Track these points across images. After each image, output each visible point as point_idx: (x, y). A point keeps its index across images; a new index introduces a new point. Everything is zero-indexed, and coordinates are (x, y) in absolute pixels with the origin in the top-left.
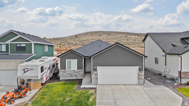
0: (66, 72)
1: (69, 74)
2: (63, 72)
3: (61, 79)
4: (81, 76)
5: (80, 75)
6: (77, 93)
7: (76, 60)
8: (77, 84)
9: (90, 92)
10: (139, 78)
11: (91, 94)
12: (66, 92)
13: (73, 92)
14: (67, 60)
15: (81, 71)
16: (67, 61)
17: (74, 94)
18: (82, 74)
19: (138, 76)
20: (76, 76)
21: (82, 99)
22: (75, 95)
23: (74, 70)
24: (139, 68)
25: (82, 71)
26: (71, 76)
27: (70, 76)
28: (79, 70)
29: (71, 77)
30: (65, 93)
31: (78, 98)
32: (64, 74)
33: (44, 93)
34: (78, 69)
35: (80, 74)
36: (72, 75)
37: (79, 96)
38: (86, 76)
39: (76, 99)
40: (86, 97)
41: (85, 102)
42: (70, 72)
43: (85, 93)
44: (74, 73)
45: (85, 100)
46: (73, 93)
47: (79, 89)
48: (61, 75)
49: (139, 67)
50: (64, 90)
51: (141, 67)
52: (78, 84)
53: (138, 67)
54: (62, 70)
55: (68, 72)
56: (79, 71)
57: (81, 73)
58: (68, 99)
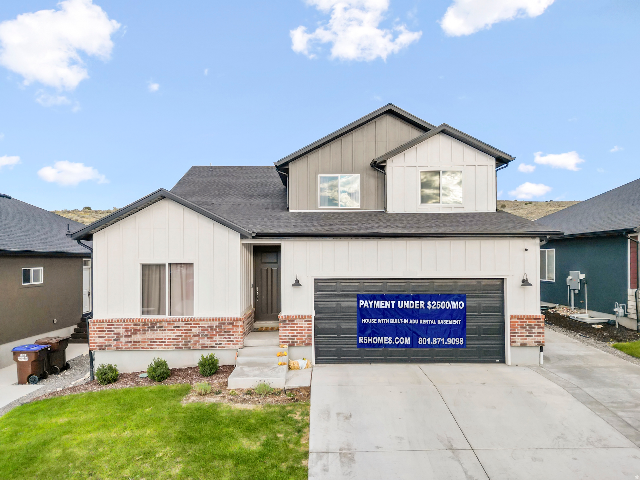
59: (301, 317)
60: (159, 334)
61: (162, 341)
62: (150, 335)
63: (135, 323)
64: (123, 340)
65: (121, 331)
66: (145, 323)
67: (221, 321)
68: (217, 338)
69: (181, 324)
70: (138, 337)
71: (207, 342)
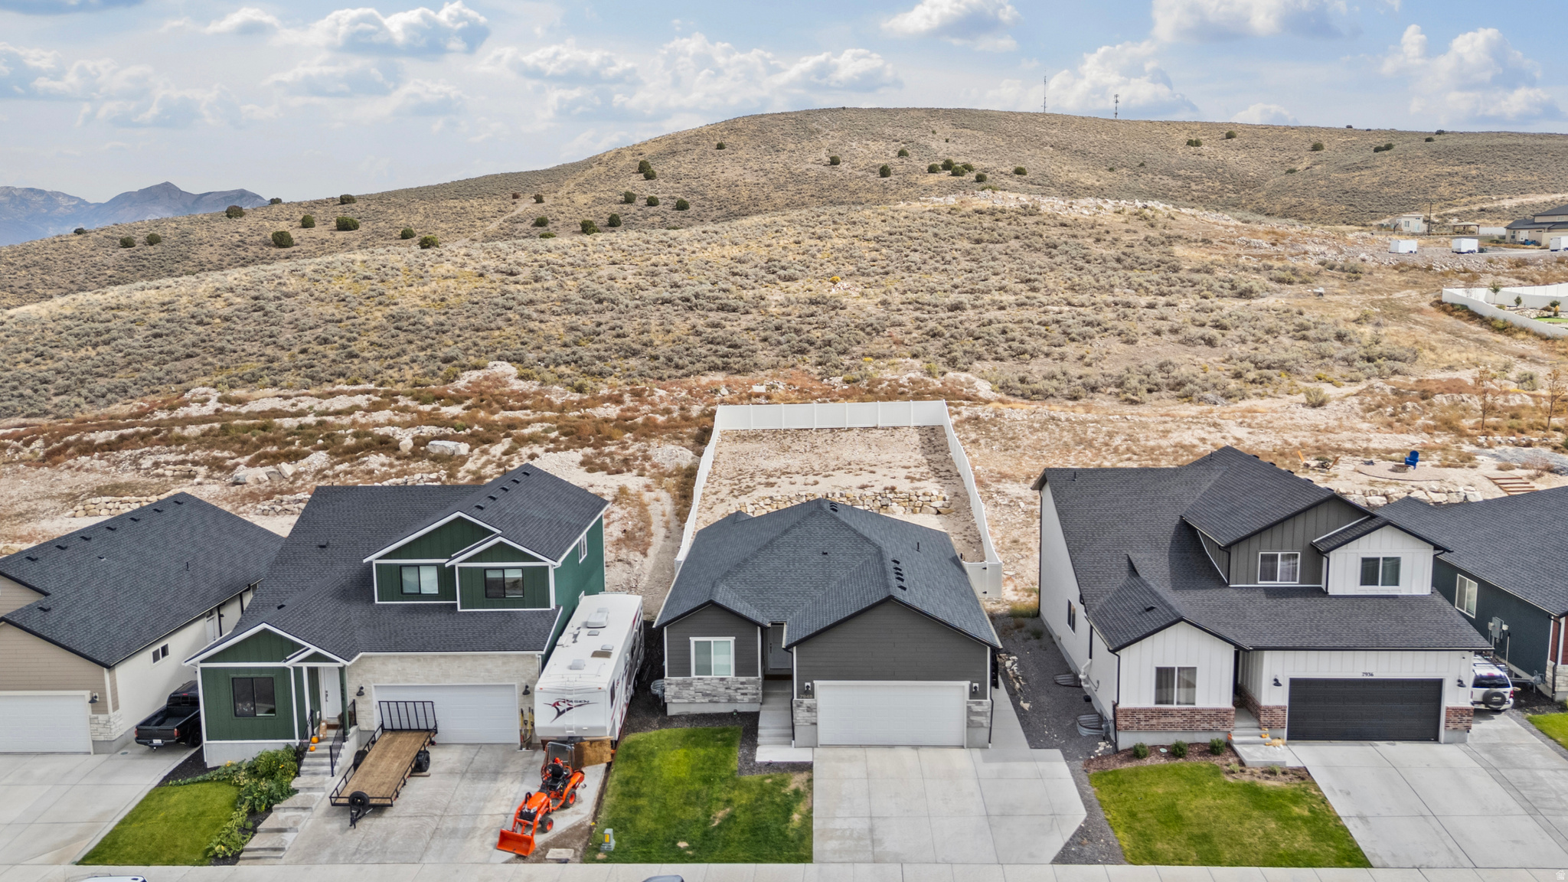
0: (691, 684)
1: (705, 695)
2: (678, 684)
3: (672, 710)
4: (753, 701)
5: (746, 699)
6: (747, 787)
7: (732, 639)
8: (738, 743)
9: (793, 786)
10: (970, 724)
11: (797, 792)
12: (707, 781)
13: (730, 783)
14: (693, 640)
15: (749, 683)
16: (696, 642)
17: (736, 793)
18: (757, 694)
19: (968, 717)
20: (731, 700)
21: (766, 814)
22: (742, 798)
23: (722, 679)
24: (971, 686)
25: (753, 683)
26: (710, 701)
27: (707, 700)
28: (743, 679)
29: (711, 705)
30: (706, 787)
31: (752, 809)
32: (685, 693)
33: (633, 788)
34: (738, 673)
35: (745, 695)
36: (715, 699)
37: (757, 800)
38: (771, 700)
39: (749, 814)
40: (778, 805)
41: (779, 830)
42: (706, 687)
43: (773, 789)
44: (722, 690)
45: (776, 819)
46: (733, 788)
47: (751, 771)
48: (674, 697)
49: (972, 682)
50: (698, 774)
51: (977, 685)
52: (742, 741)
53: (966, 684)
54: (674, 679)
55: (699, 685)
56: (742, 683)
57: (750, 689)
58: (720, 814)
59: (1279, 707)
60: (1171, 720)
61: (1172, 725)
62: (1163, 720)
63: (1152, 711)
64: (1143, 723)
65: (1142, 717)
66: (1160, 711)
67: (1218, 711)
68: (1214, 723)
69: (1187, 713)
70: (1154, 722)
71: (1206, 726)
